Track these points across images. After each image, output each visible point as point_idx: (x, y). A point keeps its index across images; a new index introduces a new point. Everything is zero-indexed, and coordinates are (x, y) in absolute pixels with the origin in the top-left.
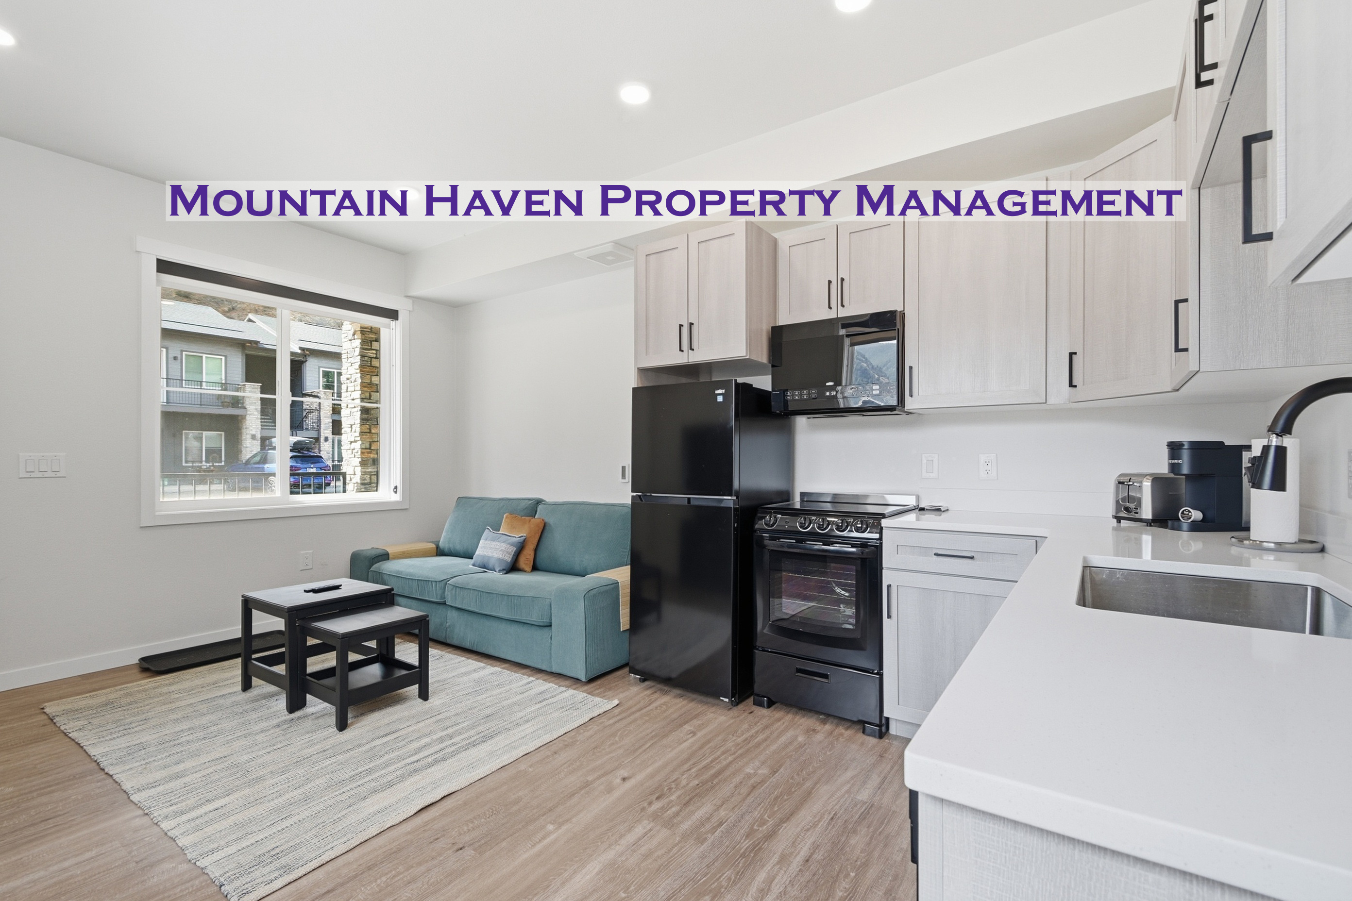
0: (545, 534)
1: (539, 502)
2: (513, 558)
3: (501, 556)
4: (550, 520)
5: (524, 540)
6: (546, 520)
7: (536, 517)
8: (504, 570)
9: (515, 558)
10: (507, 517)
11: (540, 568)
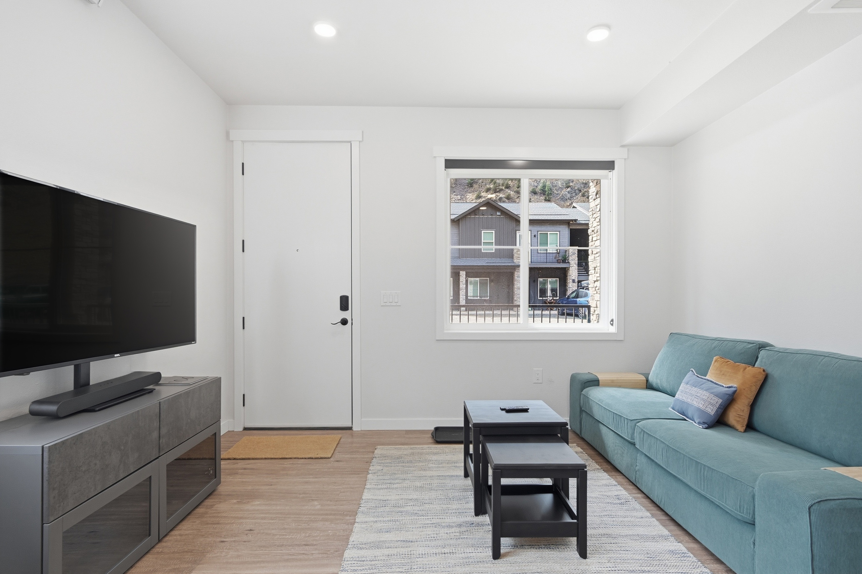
0: (767, 388)
1: (762, 346)
2: (717, 411)
3: (701, 406)
4: (775, 372)
5: (735, 392)
6: (769, 370)
7: (756, 366)
8: (704, 423)
9: (721, 411)
10: (716, 361)
11: (758, 428)
